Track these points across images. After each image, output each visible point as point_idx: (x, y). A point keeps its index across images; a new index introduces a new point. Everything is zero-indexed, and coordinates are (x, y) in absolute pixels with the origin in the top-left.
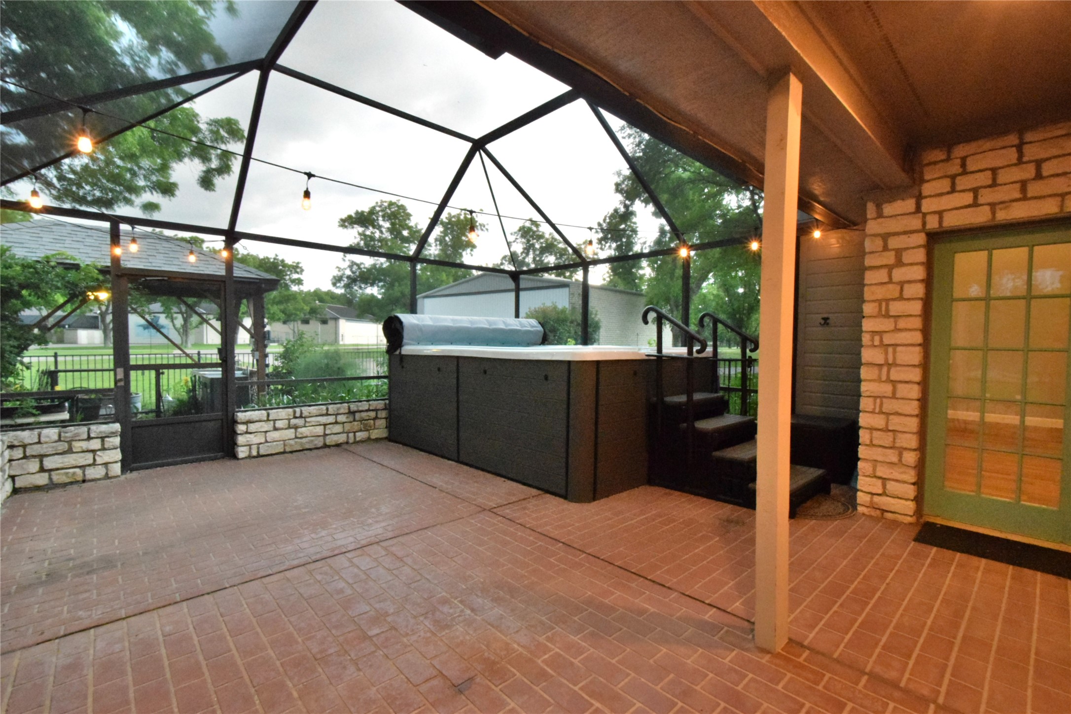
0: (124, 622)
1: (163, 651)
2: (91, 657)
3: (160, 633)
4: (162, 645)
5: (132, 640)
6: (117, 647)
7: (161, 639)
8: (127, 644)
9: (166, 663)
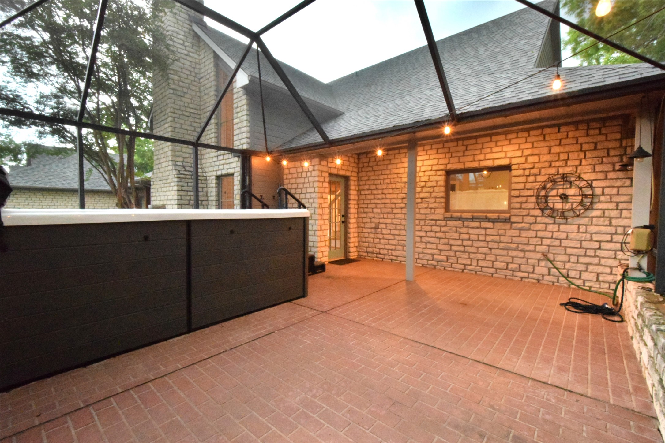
0: (532, 376)
1: (523, 353)
2: (553, 369)
3: (519, 361)
4: (522, 355)
5: (533, 365)
6: (540, 366)
7: (520, 358)
8: (536, 365)
9: (524, 349)
